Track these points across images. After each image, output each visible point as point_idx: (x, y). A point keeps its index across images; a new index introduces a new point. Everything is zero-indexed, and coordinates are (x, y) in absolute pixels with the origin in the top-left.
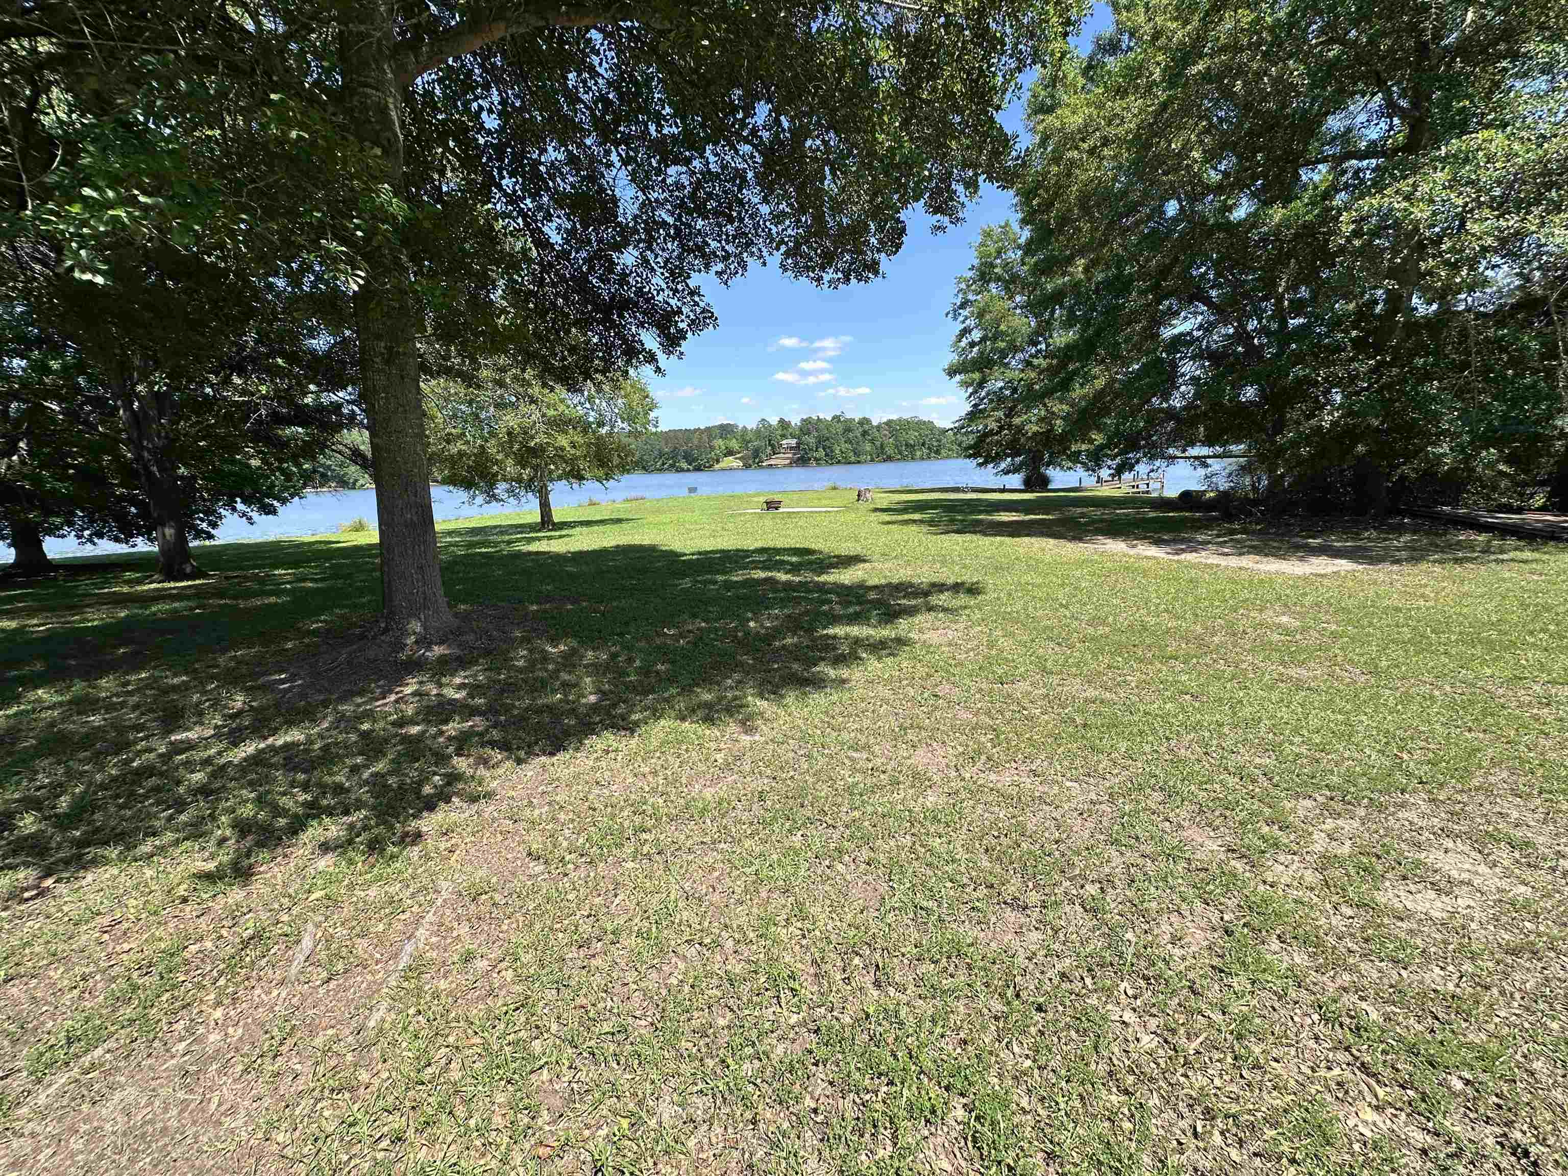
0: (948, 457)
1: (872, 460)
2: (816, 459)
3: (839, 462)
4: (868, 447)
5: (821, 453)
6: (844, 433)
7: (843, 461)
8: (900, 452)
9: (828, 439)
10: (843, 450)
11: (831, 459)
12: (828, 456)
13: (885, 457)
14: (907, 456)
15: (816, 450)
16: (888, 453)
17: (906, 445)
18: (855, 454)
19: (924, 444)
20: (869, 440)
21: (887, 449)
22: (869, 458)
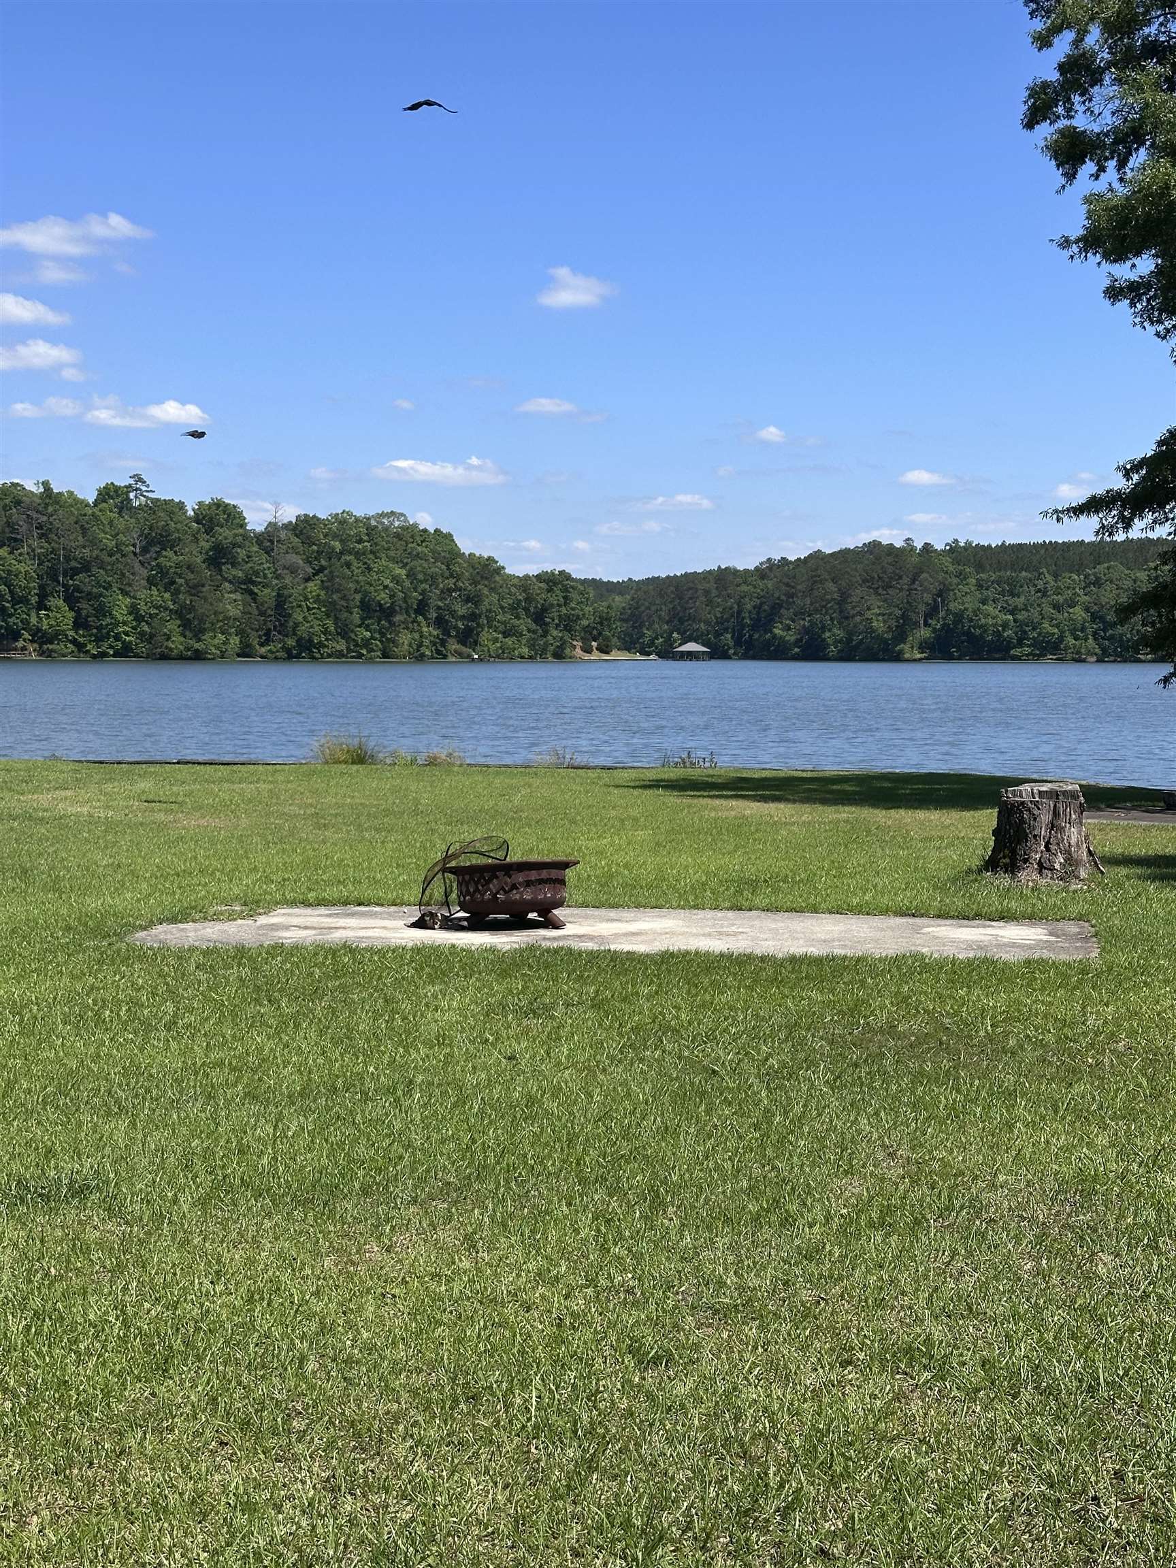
0: (504, 656)
1: (246, 652)
2: (39, 638)
3: (125, 652)
4: (231, 604)
5: (60, 615)
6: (145, 550)
7: (143, 648)
8: (344, 632)
9: (86, 567)
10: (143, 608)
11: (99, 640)
12: (86, 626)
13: (291, 642)
14: (366, 644)
15: (41, 606)
16: (303, 630)
17: (365, 606)
18: (186, 625)
19: (422, 608)
20: (237, 583)
21: (298, 616)
22: (234, 641)
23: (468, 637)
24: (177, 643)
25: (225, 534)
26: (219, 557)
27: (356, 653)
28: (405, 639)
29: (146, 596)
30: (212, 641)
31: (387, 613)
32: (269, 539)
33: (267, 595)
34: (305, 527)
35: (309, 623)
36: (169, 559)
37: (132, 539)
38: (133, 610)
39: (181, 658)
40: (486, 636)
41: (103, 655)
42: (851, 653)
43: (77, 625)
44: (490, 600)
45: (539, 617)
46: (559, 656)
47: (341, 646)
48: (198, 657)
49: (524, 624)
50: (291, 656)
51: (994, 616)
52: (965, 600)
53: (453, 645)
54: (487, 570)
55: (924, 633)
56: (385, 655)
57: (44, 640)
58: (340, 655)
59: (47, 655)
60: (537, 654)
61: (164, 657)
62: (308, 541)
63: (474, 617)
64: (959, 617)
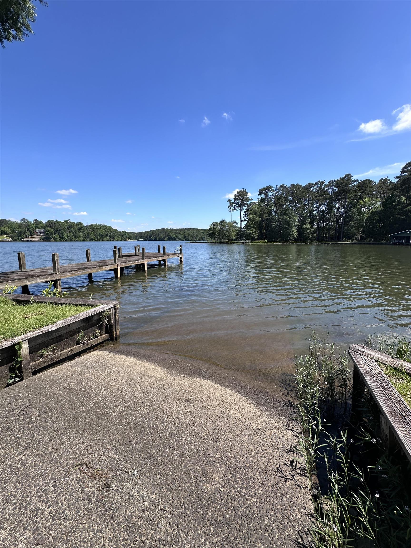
0: (118, 240)
1: (84, 240)
2: (55, 239)
3: (67, 240)
4: (81, 234)
5: (57, 236)
6: (69, 228)
7: (69, 240)
8: (97, 238)
9: (60, 230)
10: (68, 235)
11: (63, 239)
12: (61, 237)
13: (90, 239)
14: (100, 239)
15: (55, 235)
16: (91, 238)
17: (100, 235)
18: (75, 237)
19: (107, 235)
20: (82, 232)
21: (91, 236)
22: (82, 239)
23: (113, 238)
24: (74, 239)
25: (80, 226)
26: (79, 229)
27: (98, 240)
28: (105, 239)
29: (69, 234)
30: (79, 239)
31: (102, 235)
32: (87, 227)
33: (86, 233)
34: (91, 225)
35: (92, 237)
36: (72, 229)
38: (67, 235)
39: (74, 241)
40: (116, 238)
41: (63, 241)
42: (160, 240)
43: (60, 237)
44: (116, 234)
45: (122, 236)
46: (125, 240)
47: (97, 239)
48: (77, 241)
49: (120, 237)
50: (90, 241)
51: (174, 236)
52: (171, 234)
53: (111, 239)
54: (116, 230)
55: (167, 238)
56: (102, 240)
57: (55, 240)
58: (97, 240)
59: (56, 241)
60: (122, 240)
61: (72, 241)
62: (92, 227)
63: (114, 236)
64: (171, 236)
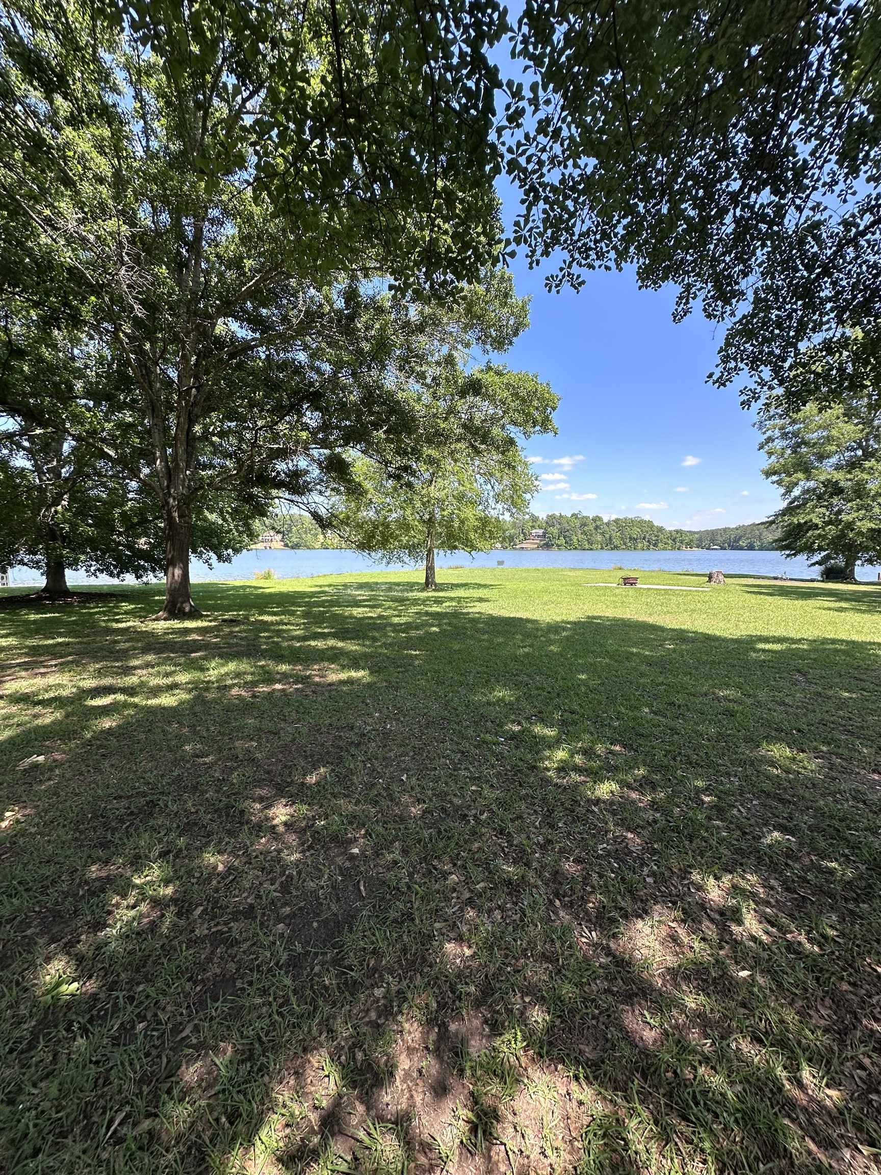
6: (581, 527)
7: (579, 548)
8: (625, 544)
9: (568, 531)
11: (570, 546)
12: (568, 543)
13: (612, 546)
14: (630, 546)
15: (558, 539)
16: (615, 544)
17: (630, 538)
18: (589, 543)
19: (645, 538)
20: (600, 533)
21: (614, 540)
22: (600, 546)
24: (587, 546)
25: (598, 523)
28: (640, 545)
29: (581, 536)
30: (594, 546)
31: (635, 540)
32: (608, 524)
33: (607, 536)
34: (616, 521)
36: (586, 529)
37: (578, 525)
38: (578, 540)
39: (588, 550)
40: (660, 544)
41: (571, 550)
43: (566, 543)
44: (662, 536)
45: (674, 540)
46: (679, 549)
47: (625, 547)
48: (591, 549)
49: (670, 542)
50: (612, 549)
53: (652, 547)
54: (661, 529)
56: (635, 549)
57: (559, 546)
58: (624, 549)
59: (559, 549)
60: (673, 548)
61: (584, 550)
63: (657, 540)
